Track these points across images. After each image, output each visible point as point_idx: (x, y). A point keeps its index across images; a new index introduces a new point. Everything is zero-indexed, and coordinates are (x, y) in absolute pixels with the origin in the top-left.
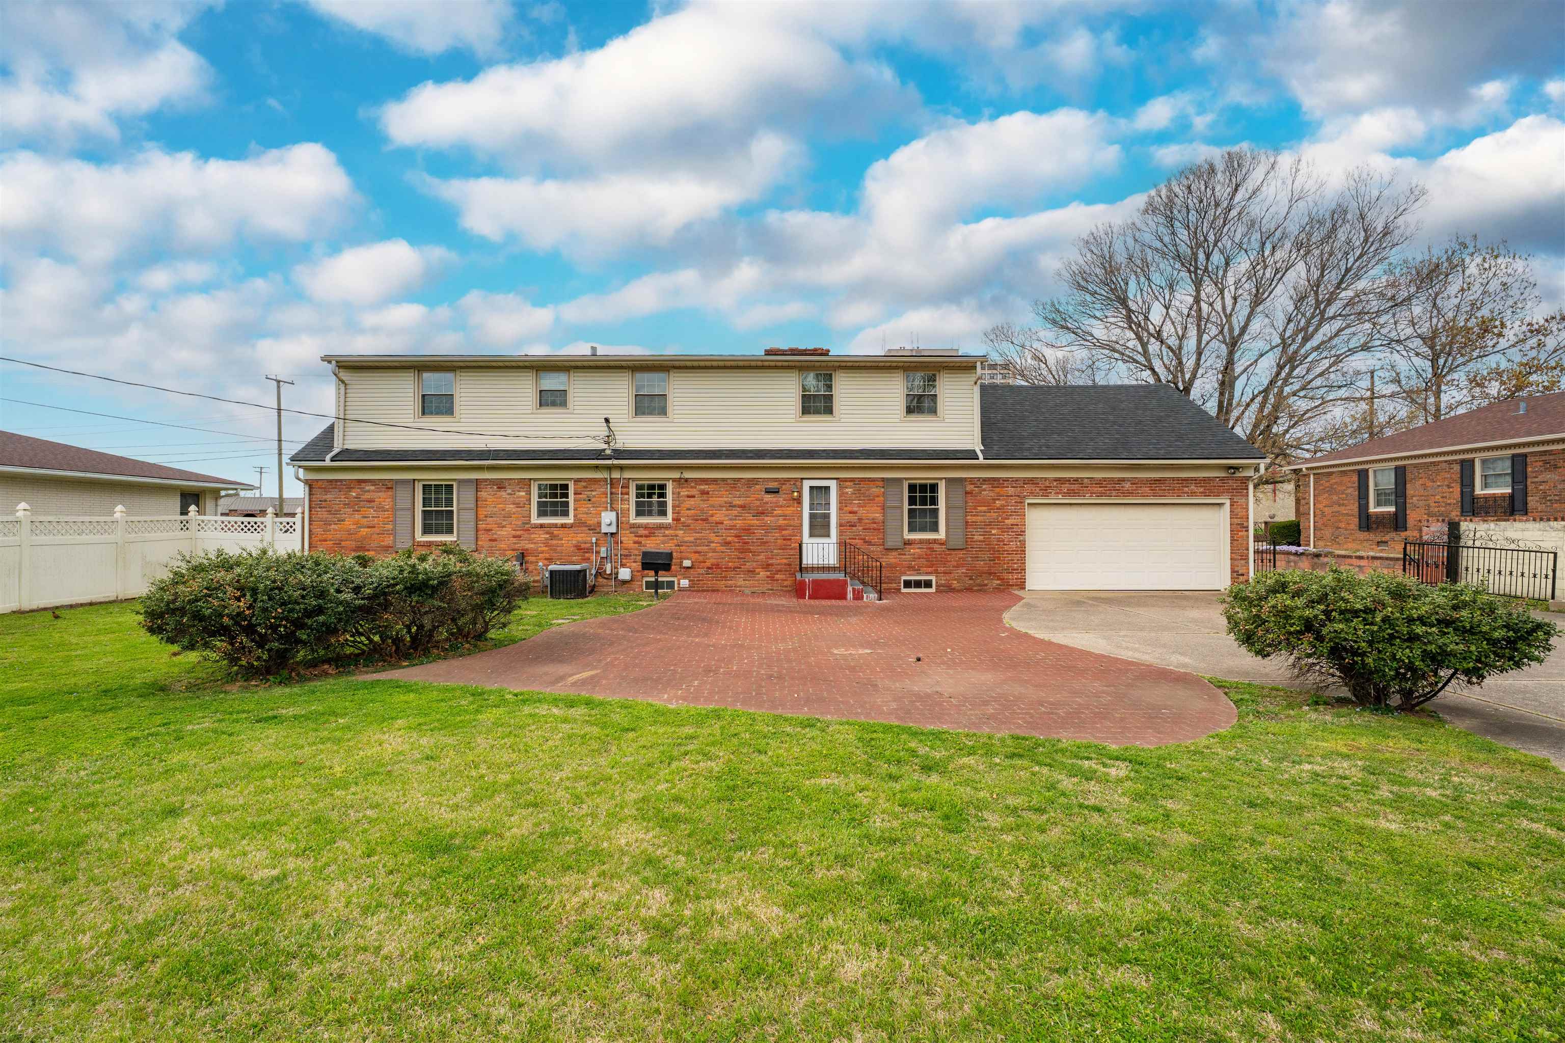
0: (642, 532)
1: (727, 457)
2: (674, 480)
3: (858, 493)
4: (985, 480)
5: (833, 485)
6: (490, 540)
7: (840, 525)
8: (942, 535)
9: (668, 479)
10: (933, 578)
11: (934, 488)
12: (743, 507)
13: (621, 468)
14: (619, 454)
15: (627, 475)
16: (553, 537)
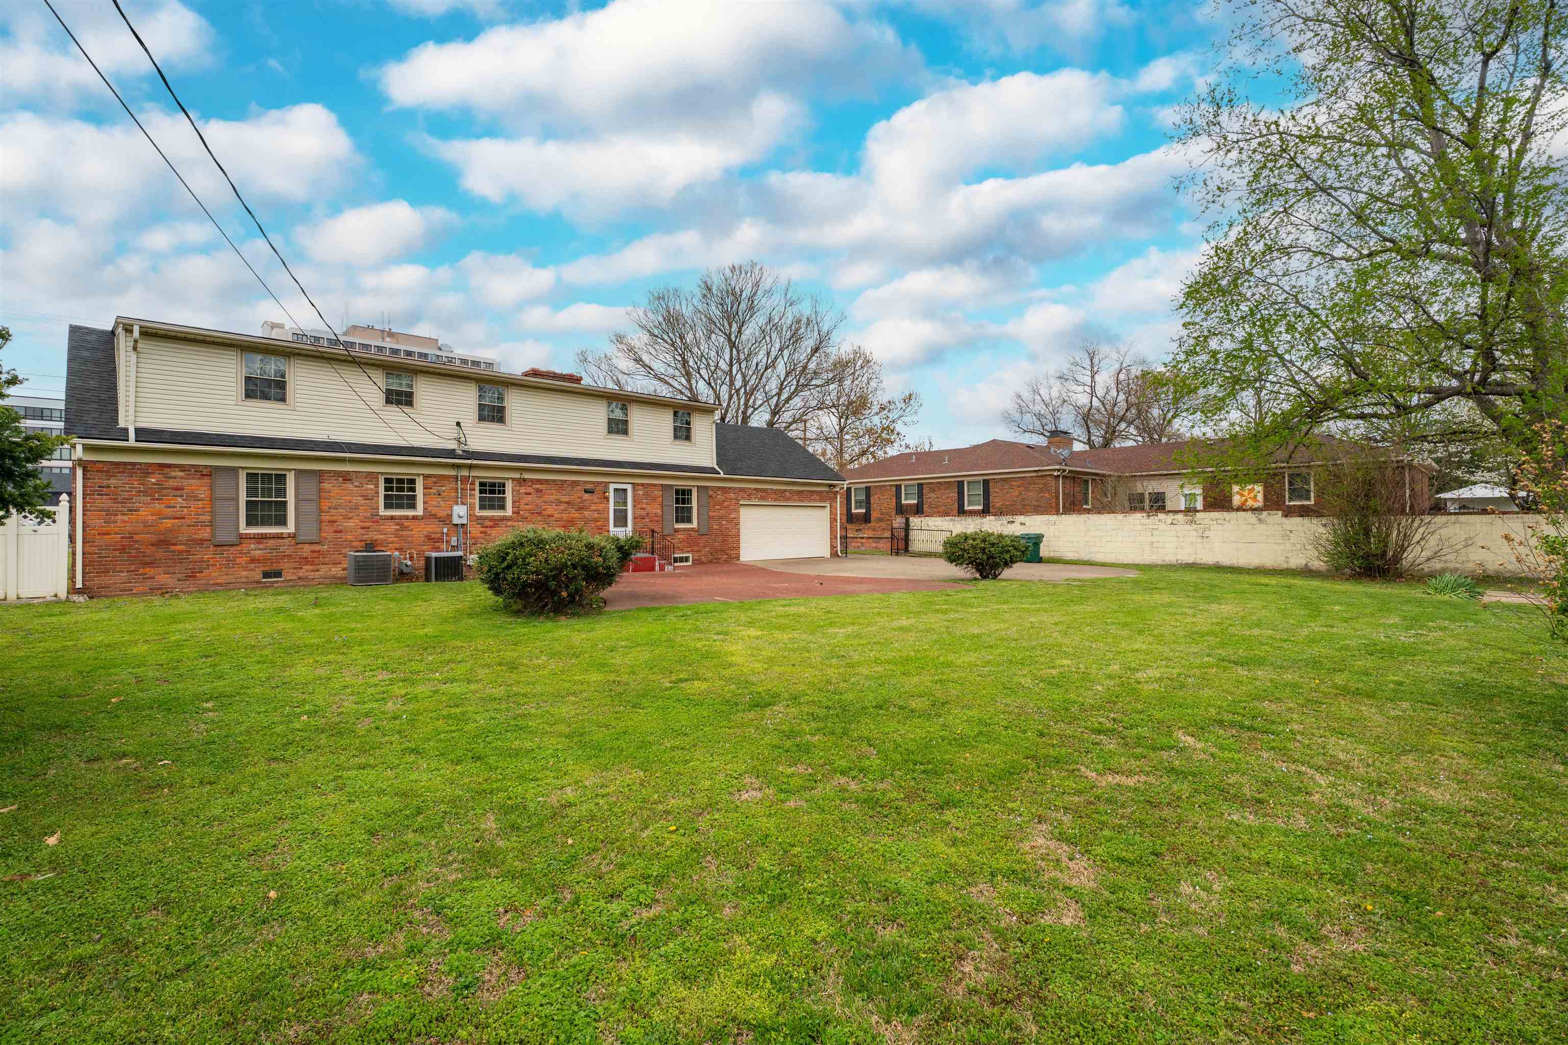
0: (488, 523)
1: (562, 464)
2: (513, 479)
3: (646, 494)
4: (719, 488)
5: (629, 488)
6: (335, 532)
7: (635, 518)
8: (695, 525)
9: (508, 479)
10: (690, 555)
11: (689, 492)
12: (568, 503)
13: (471, 467)
14: (469, 455)
15: (474, 473)
16: (403, 528)
